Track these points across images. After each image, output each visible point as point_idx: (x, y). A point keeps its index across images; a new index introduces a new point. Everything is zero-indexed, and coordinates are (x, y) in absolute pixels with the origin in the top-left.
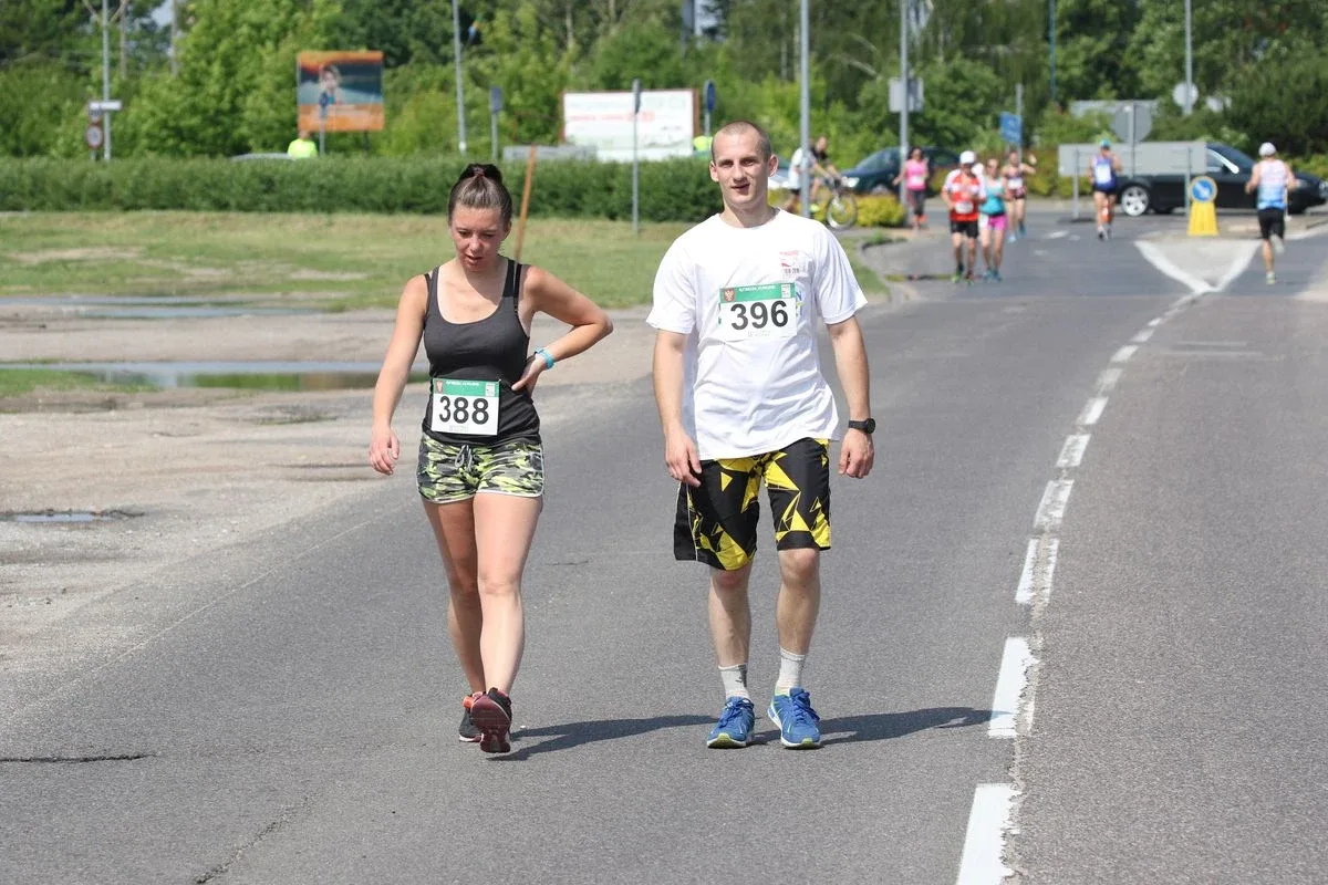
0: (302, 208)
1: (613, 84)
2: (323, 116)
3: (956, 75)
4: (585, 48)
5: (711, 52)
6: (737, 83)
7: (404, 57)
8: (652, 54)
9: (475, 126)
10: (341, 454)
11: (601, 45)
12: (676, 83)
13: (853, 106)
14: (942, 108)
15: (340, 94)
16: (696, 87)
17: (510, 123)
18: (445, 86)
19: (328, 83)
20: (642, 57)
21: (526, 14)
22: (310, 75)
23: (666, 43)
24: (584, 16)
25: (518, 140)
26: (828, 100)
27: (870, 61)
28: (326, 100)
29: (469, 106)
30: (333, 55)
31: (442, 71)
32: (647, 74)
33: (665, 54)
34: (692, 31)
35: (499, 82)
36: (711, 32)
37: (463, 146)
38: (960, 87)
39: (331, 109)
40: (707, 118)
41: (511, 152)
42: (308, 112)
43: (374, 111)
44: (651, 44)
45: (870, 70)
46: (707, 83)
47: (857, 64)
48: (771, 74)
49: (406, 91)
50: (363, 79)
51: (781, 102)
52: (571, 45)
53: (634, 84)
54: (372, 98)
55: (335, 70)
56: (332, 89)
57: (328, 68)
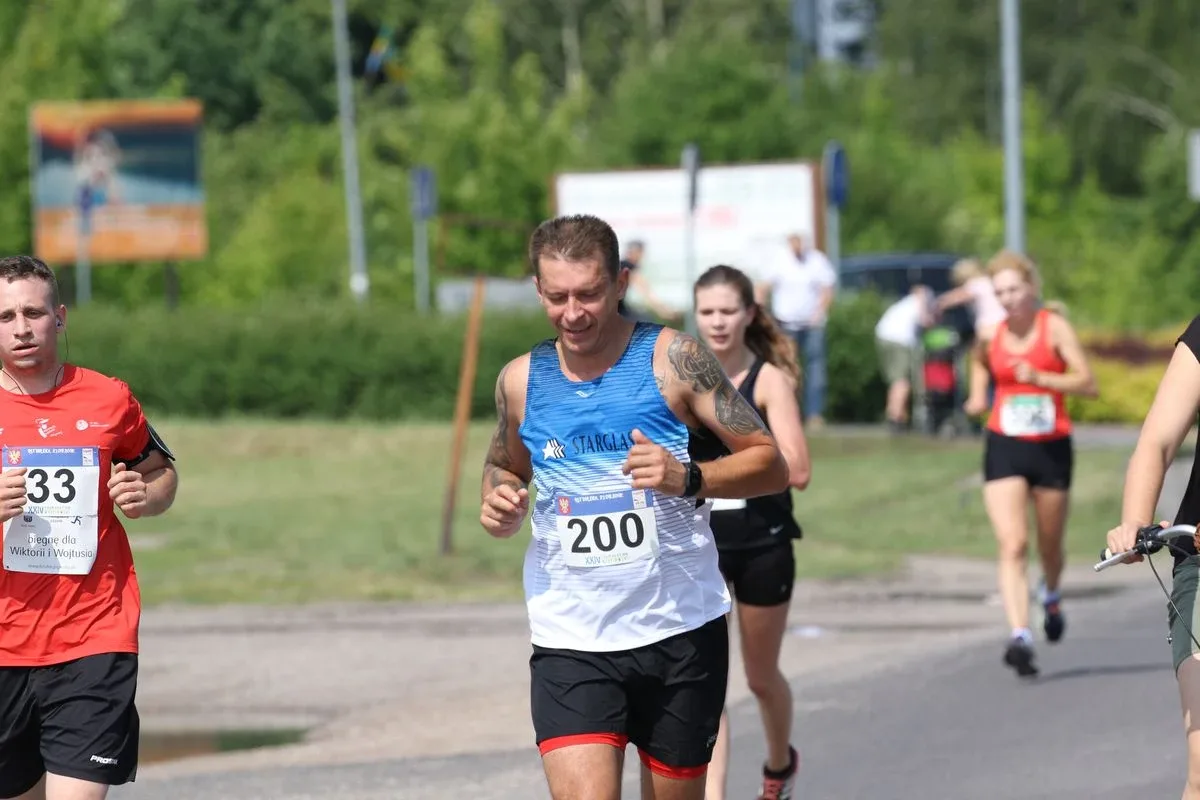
1: (650, 155)
2: (86, 229)
5: (852, 88)
6: (901, 147)
7: (247, 110)
8: (729, 93)
9: (382, 246)
11: (629, 84)
12: (775, 151)
13: (1123, 183)
15: (119, 187)
16: (814, 158)
18: (328, 167)
19: (95, 165)
20: (706, 102)
21: (483, 24)
22: (58, 150)
23: (757, 71)
24: (599, 27)
25: (467, 269)
27: (1162, 95)
28: (88, 199)
29: (375, 206)
30: (103, 110)
31: (323, 138)
32: (722, 134)
33: (759, 93)
34: (813, 48)
35: (431, 156)
36: (853, 50)
37: (358, 283)
39: (100, 218)
40: (833, 220)
41: (454, 295)
42: (54, 220)
43: (186, 216)
44: (726, 75)
45: (1161, 115)
46: (828, 153)
47: (1140, 106)
48: (968, 131)
49: (253, 176)
50: (162, 155)
51: (989, 185)
52: (576, 81)
53: (688, 156)
54: (180, 196)
55: (108, 138)
56: (101, 176)
57: (92, 136)
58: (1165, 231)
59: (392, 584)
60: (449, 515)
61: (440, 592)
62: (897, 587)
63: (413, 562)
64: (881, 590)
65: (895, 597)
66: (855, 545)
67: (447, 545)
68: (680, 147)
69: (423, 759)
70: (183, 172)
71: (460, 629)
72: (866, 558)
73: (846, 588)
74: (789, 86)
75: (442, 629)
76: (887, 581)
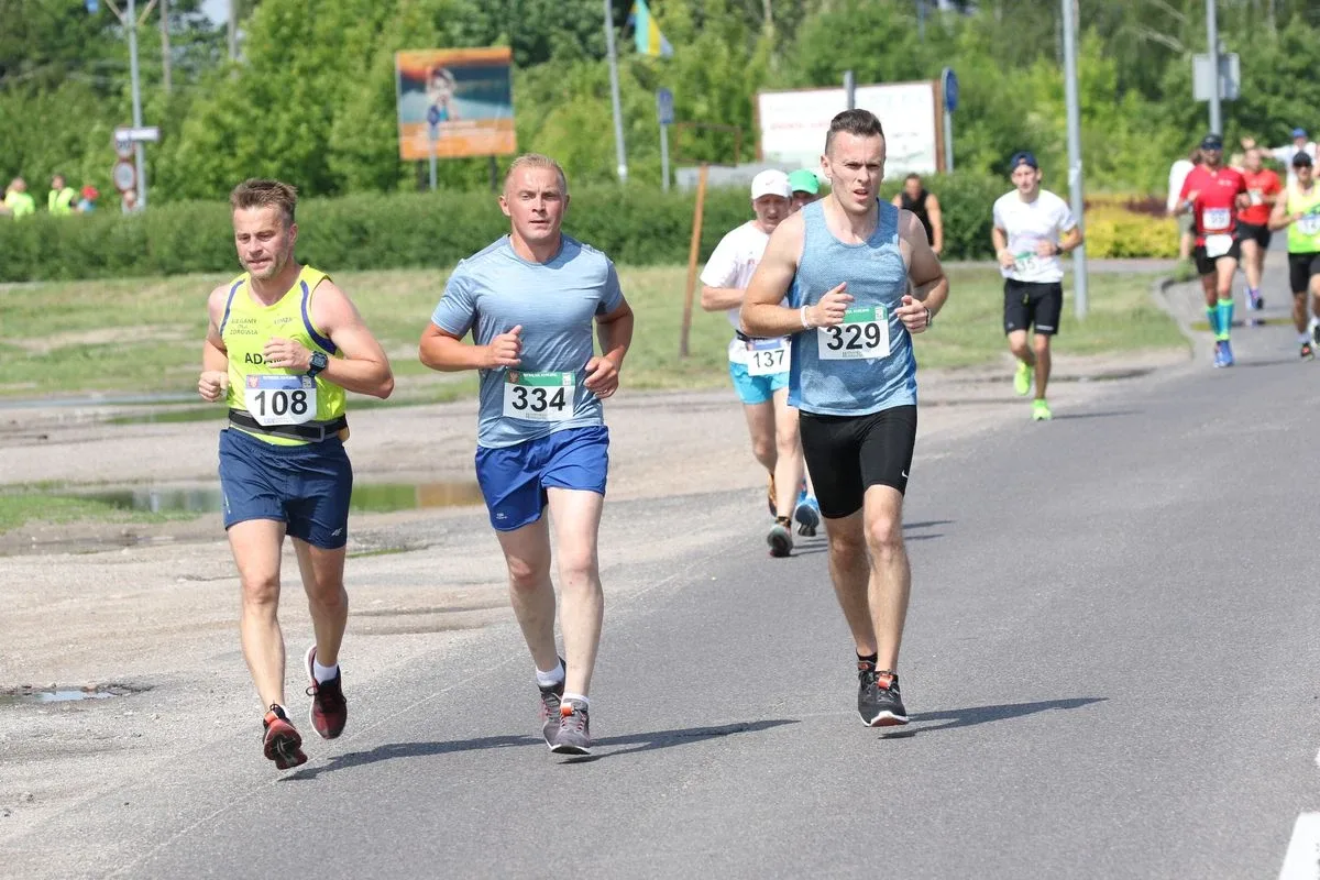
0: (406, 263)
1: (823, 78)
2: (434, 138)
3: (1293, 47)
4: (786, 30)
5: (959, 29)
6: (992, 69)
7: (543, 52)
8: (878, 34)
9: (639, 143)
10: (428, 595)
11: (808, 28)
12: (909, 73)
13: (1153, 93)
14: (1275, 91)
15: (457, 107)
16: (937, 78)
17: (686, 139)
18: (600, 90)
19: (439, 92)
20: (863, 40)
22: (413, 82)
23: (896, 19)
25: (698, 159)
26: (1121, 89)
27: (1174, 31)
28: (435, 116)
30: (447, 54)
31: (595, 71)
32: (873, 63)
33: (897, 34)
35: (673, 83)
36: (960, 2)
37: (622, 170)
38: (1298, 62)
40: (948, 119)
41: (685, 176)
42: (413, 133)
43: (501, 127)
44: (875, 23)
45: (1176, 45)
46: (945, 73)
47: (1159, 37)
48: (1041, 58)
49: (547, 98)
50: (485, 84)
51: (1058, 94)
52: (769, 29)
53: (847, 78)
54: (498, 111)
55: (448, 75)
56: (444, 100)
57: (437, 73)
58: (1177, 123)
59: (646, 377)
60: (686, 330)
61: (679, 381)
62: (996, 373)
63: (661, 362)
64: (984, 375)
65: (994, 380)
66: (966, 345)
67: (685, 350)
68: (842, 71)
69: (670, 497)
70: (501, 97)
71: (694, 408)
72: (975, 353)
73: (960, 375)
74: (918, 30)
75: (682, 408)
76: (989, 369)
